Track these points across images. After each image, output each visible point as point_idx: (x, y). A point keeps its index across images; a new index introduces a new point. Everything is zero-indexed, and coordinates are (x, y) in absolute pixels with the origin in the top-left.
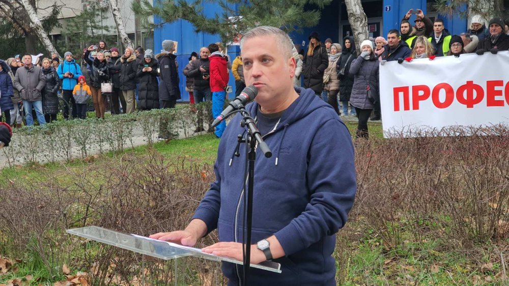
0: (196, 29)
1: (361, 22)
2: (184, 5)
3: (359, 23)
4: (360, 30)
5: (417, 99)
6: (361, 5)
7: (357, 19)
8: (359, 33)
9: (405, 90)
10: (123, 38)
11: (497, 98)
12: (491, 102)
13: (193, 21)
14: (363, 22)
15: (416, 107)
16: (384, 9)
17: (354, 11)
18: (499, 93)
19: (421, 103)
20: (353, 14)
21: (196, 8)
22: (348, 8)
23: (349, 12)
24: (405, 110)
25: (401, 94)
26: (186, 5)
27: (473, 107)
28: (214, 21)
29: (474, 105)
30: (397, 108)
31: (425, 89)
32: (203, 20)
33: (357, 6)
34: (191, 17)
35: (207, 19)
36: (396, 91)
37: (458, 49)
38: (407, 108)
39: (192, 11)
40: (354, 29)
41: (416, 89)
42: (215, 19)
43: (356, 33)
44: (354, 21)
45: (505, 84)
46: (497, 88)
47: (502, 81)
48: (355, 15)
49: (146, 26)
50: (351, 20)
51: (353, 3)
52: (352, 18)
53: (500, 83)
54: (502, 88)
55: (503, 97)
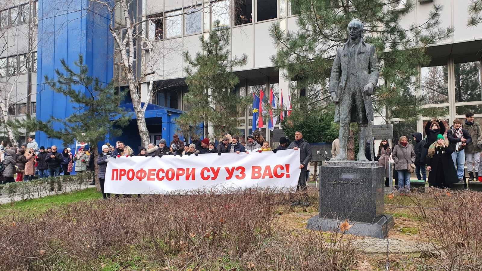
0: (49, 136)
1: (146, 135)
2: (40, 123)
3: (145, 136)
4: (146, 139)
5: (121, 175)
6: (146, 127)
7: (144, 134)
8: (145, 141)
9: (117, 170)
10: (11, 139)
11: (152, 177)
12: (149, 179)
13: (46, 132)
14: (147, 135)
15: (120, 179)
16: (162, 129)
17: (142, 129)
19: (122, 177)
20: (142, 131)
21: (48, 126)
22: (139, 128)
23: (139, 130)
25: (115, 172)
26: (42, 123)
27: (141, 181)
28: (59, 133)
30: (113, 179)
31: (124, 170)
32: (52, 131)
33: (144, 127)
34: (45, 129)
35: (54, 131)
36: (114, 170)
37: (144, 153)
38: (117, 179)
39: (46, 126)
40: (142, 139)
41: (121, 170)
42: (60, 131)
43: (144, 140)
44: (142, 135)
45: (157, 171)
46: (152, 172)
48: (143, 132)
49: (17, 134)
50: (141, 134)
51: (142, 126)
52: (141, 133)
53: (155, 170)
54: (155, 173)
55: (155, 177)
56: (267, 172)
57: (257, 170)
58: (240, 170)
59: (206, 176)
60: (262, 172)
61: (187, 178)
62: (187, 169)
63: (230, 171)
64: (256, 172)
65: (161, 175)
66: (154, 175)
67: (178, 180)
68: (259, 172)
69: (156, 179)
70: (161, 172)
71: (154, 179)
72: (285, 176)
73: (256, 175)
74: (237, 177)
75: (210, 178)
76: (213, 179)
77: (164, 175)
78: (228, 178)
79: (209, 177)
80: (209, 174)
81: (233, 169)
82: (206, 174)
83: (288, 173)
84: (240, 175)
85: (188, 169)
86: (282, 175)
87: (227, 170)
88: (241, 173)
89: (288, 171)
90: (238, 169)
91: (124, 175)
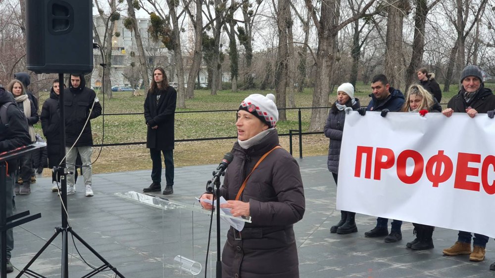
5: (380, 166)
9: (369, 150)
11: (470, 178)
12: (461, 184)
15: (377, 177)
18: (474, 172)
19: (383, 171)
25: (364, 156)
27: (438, 186)
29: (440, 184)
30: (357, 174)
31: (388, 152)
38: (368, 176)
41: (381, 152)
45: (482, 160)
46: (471, 165)
47: (479, 156)
53: (476, 158)
54: (479, 166)
55: (479, 179)
66: (477, 175)
71: (476, 186)
91: (389, 164)
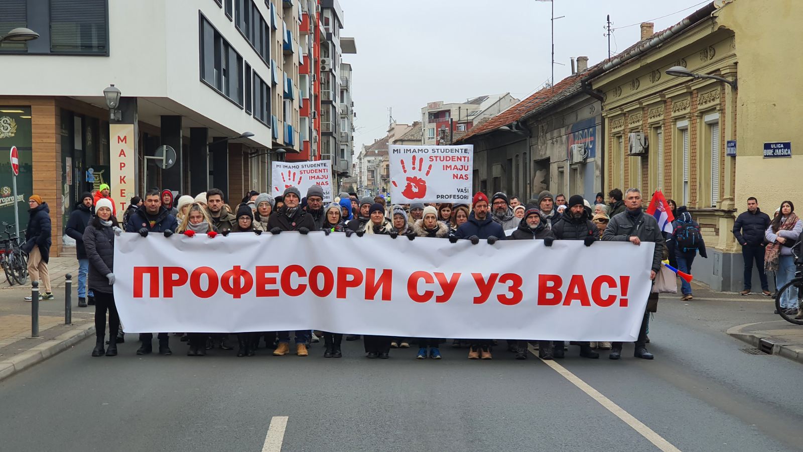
5: (171, 283)
11: (268, 287)
12: (261, 292)
15: (168, 293)
18: (273, 281)
24: (151, 296)
25: (146, 277)
27: (240, 297)
29: (241, 295)
31: (181, 272)
36: (139, 271)
37: (247, 224)
38: (154, 293)
41: (168, 271)
45: (281, 270)
46: (268, 275)
47: (277, 267)
53: (275, 269)
54: (278, 276)
55: (278, 286)
56: (576, 291)
57: (550, 284)
58: (510, 283)
59: (421, 292)
60: (564, 290)
61: (370, 294)
62: (368, 270)
63: (486, 283)
64: (550, 290)
65: (295, 281)
66: (275, 283)
67: (344, 297)
68: (555, 290)
69: (281, 292)
70: (294, 275)
71: (275, 293)
72: (617, 302)
73: (550, 296)
74: (502, 299)
75: (434, 298)
76: (440, 299)
77: (305, 280)
78: (477, 301)
79: (429, 295)
80: (429, 287)
81: (493, 277)
82: (422, 287)
83: (626, 295)
84: (510, 295)
85: (371, 272)
86: (612, 299)
87: (479, 281)
88: (511, 289)
89: (624, 292)
90: (504, 279)
